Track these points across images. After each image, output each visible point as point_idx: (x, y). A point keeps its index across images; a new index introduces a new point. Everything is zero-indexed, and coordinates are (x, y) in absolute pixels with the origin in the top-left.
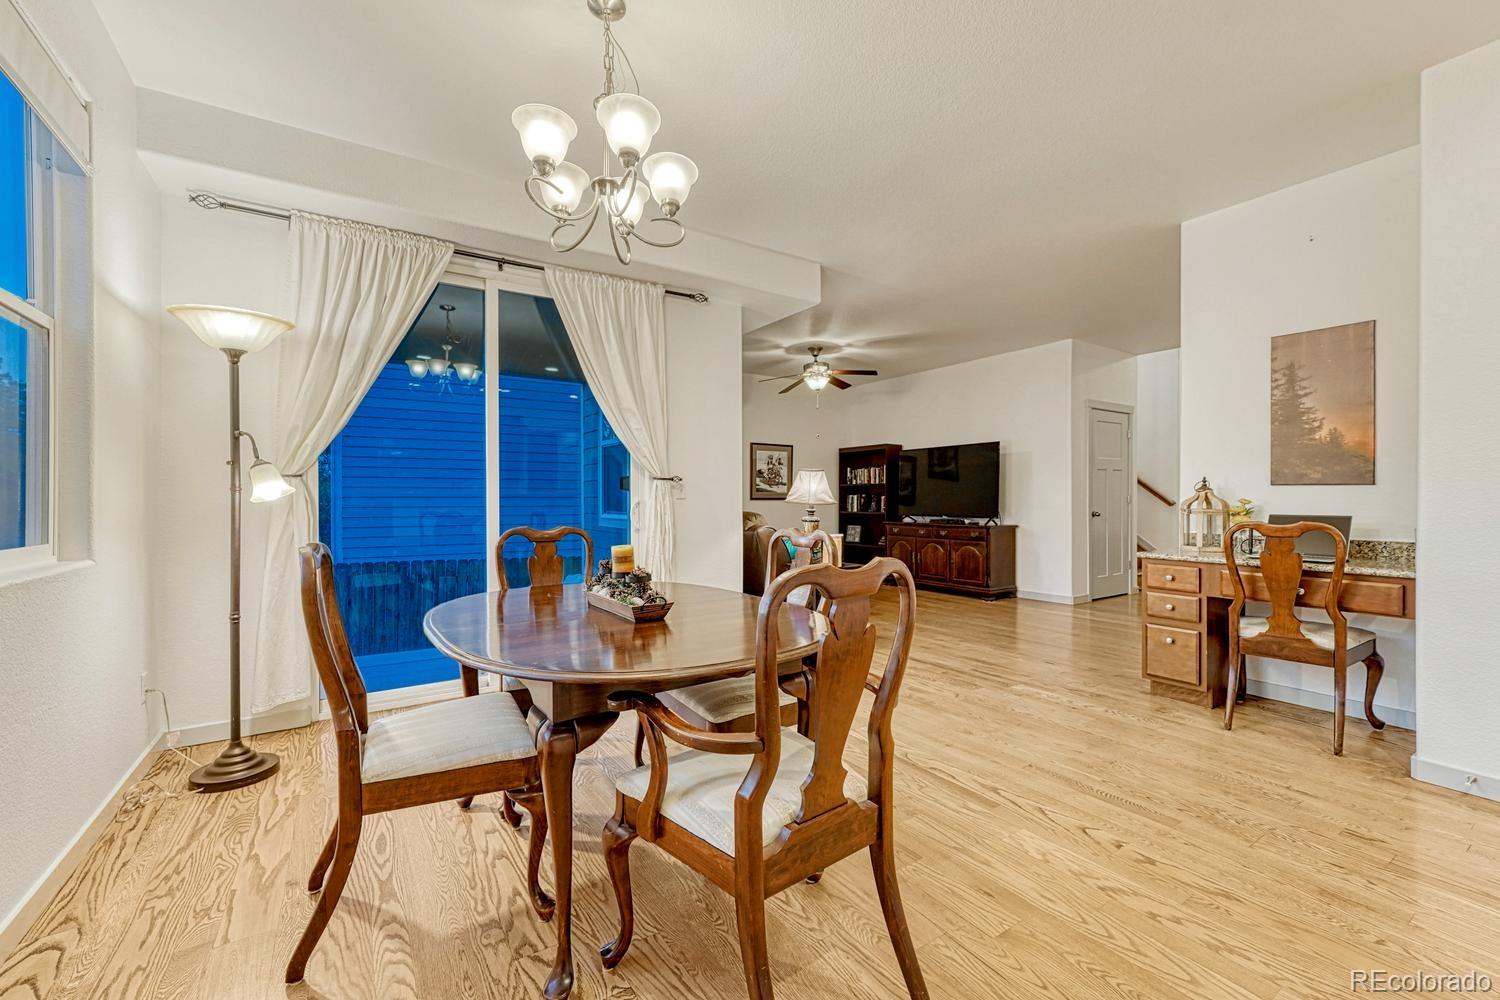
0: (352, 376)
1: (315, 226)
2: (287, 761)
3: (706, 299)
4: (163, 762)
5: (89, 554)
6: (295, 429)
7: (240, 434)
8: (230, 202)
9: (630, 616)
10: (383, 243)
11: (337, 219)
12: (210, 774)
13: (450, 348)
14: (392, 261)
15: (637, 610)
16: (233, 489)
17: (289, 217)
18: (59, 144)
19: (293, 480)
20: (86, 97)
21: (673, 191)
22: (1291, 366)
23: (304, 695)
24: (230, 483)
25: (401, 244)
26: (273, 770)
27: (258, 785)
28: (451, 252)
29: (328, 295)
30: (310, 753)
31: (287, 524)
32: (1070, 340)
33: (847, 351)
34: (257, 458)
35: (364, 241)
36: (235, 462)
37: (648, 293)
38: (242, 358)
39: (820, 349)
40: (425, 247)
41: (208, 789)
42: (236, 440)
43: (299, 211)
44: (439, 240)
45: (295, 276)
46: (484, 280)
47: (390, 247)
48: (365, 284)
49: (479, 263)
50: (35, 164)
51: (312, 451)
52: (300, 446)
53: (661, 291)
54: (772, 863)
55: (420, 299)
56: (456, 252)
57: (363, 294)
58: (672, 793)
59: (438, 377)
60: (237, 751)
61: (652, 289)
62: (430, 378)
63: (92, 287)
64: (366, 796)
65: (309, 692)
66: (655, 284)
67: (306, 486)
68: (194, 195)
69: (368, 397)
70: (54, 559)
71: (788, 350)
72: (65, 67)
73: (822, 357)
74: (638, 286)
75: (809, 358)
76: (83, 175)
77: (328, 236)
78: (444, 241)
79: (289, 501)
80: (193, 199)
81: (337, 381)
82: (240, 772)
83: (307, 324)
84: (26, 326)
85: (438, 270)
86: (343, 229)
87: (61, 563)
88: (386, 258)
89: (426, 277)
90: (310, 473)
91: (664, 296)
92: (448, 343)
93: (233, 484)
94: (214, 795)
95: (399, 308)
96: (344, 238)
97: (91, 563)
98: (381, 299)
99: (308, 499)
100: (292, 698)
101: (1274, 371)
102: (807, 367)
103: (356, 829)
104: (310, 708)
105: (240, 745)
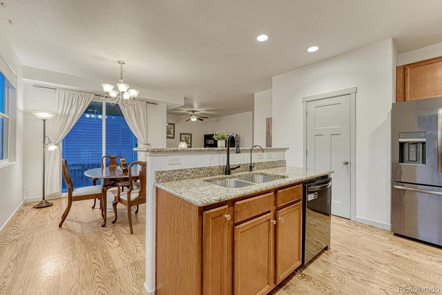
0: (70, 124)
1: (62, 91)
2: (55, 204)
3: (157, 104)
4: (26, 204)
5: (15, 161)
6: (56, 135)
7: (45, 136)
8: (42, 86)
9: (122, 171)
10: (78, 94)
11: (67, 89)
12: (38, 205)
13: (96, 111)
14: (80, 98)
15: (123, 170)
16: (44, 148)
17: (56, 89)
18: (11, 84)
19: (56, 145)
20: (16, 74)
21: (134, 96)
22: (269, 124)
23: (58, 191)
24: (43, 146)
25: (82, 94)
26: (52, 205)
27: (49, 207)
28: (94, 95)
29: (65, 106)
30: (60, 202)
31: (55, 155)
32: (252, 112)
33: (201, 112)
34: (49, 141)
35: (73, 94)
36: (44, 142)
37: (142, 103)
38: (46, 121)
39: (194, 111)
40: (88, 94)
41: (38, 208)
42: (44, 138)
43: (58, 88)
44: (91, 93)
45: (57, 101)
46: (103, 101)
47: (80, 95)
48: (74, 103)
49: (101, 97)
50: (6, 88)
51: (61, 139)
52: (58, 138)
53: (145, 102)
54: (132, 201)
55: (87, 106)
56: (95, 95)
57: (73, 105)
58: (121, 195)
59: (92, 118)
60: (44, 201)
61: (143, 102)
62: (90, 118)
63: (16, 110)
64: (73, 198)
65: (59, 191)
66: (144, 101)
67: (59, 146)
68: (34, 85)
69: (74, 126)
70: (8, 162)
71: (187, 111)
72: (13, 70)
73: (195, 113)
74: (140, 102)
75: (192, 113)
76: (15, 88)
77: (65, 93)
78: (92, 93)
79: (56, 150)
80: (34, 86)
81: (66, 125)
82: (44, 205)
83: (60, 111)
84: (3, 118)
85: (91, 99)
86: (69, 91)
87: (10, 162)
88: (79, 97)
89: (88, 101)
90: (60, 143)
91: (146, 104)
92: (96, 110)
93: (44, 147)
94: (39, 209)
95: (82, 107)
96: (69, 93)
97: (15, 162)
98: (77, 106)
99: (60, 149)
100: (55, 192)
101: (266, 125)
102: (191, 115)
103: (71, 204)
104: (60, 195)
105: (44, 200)
